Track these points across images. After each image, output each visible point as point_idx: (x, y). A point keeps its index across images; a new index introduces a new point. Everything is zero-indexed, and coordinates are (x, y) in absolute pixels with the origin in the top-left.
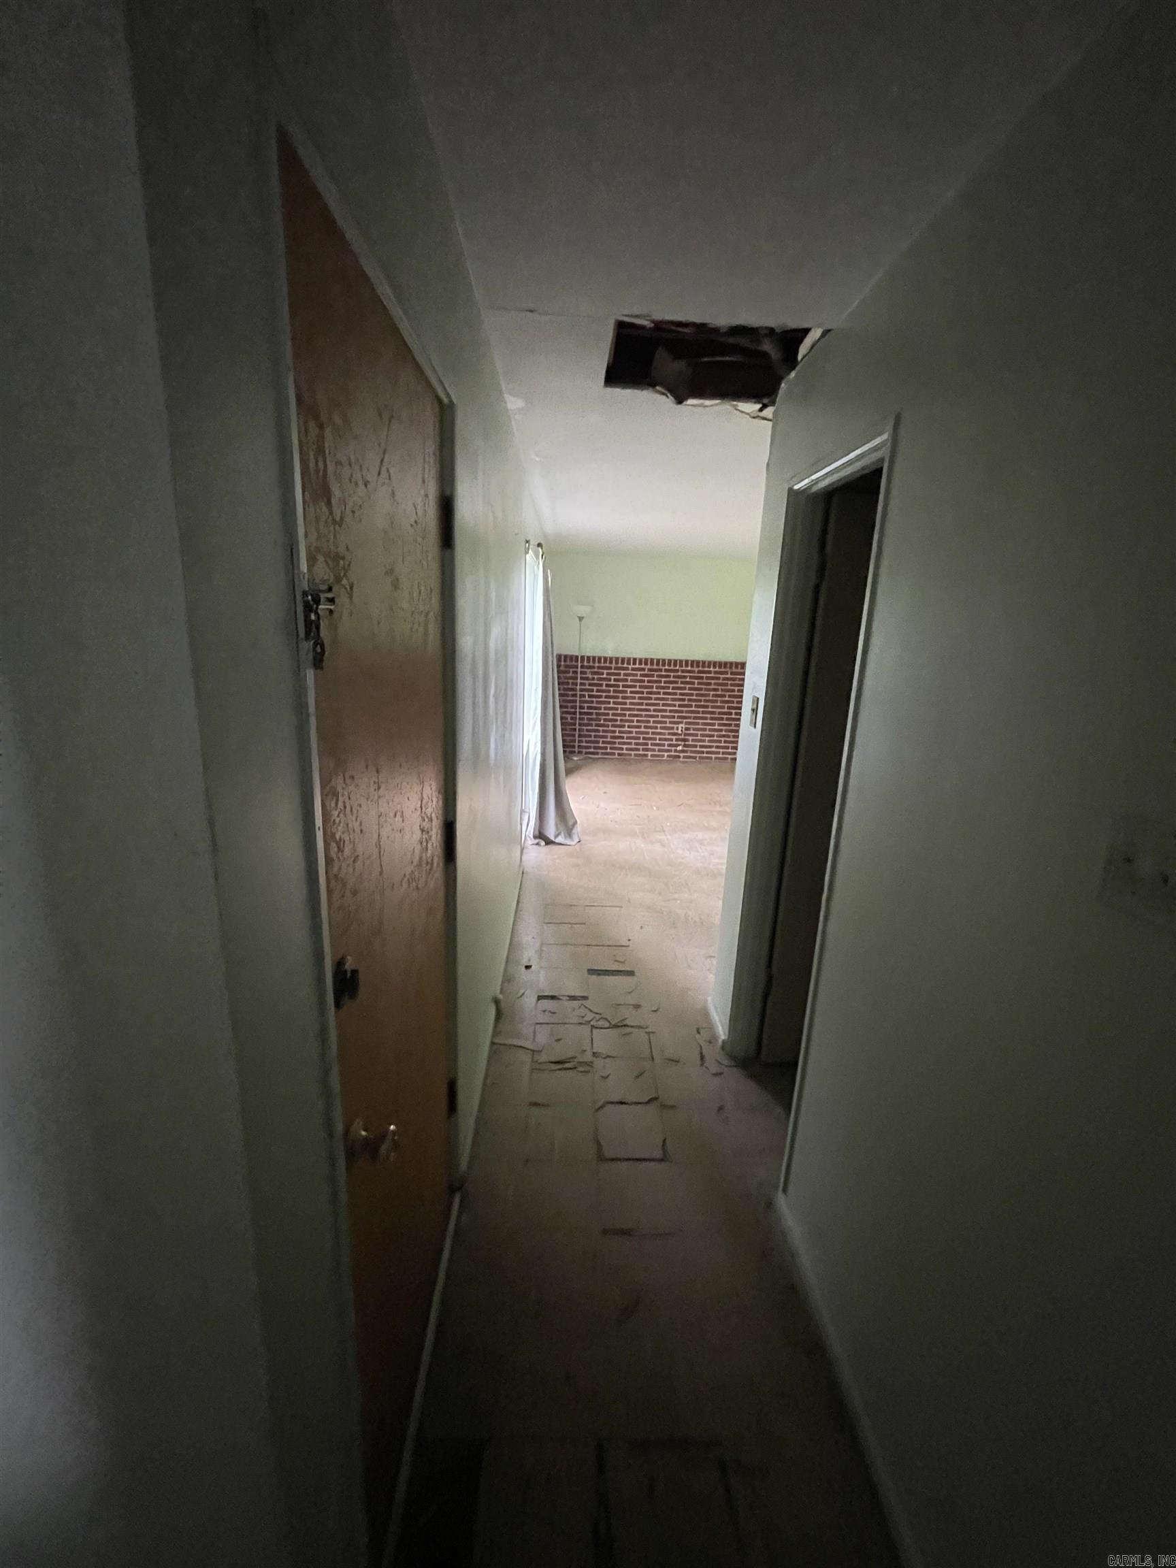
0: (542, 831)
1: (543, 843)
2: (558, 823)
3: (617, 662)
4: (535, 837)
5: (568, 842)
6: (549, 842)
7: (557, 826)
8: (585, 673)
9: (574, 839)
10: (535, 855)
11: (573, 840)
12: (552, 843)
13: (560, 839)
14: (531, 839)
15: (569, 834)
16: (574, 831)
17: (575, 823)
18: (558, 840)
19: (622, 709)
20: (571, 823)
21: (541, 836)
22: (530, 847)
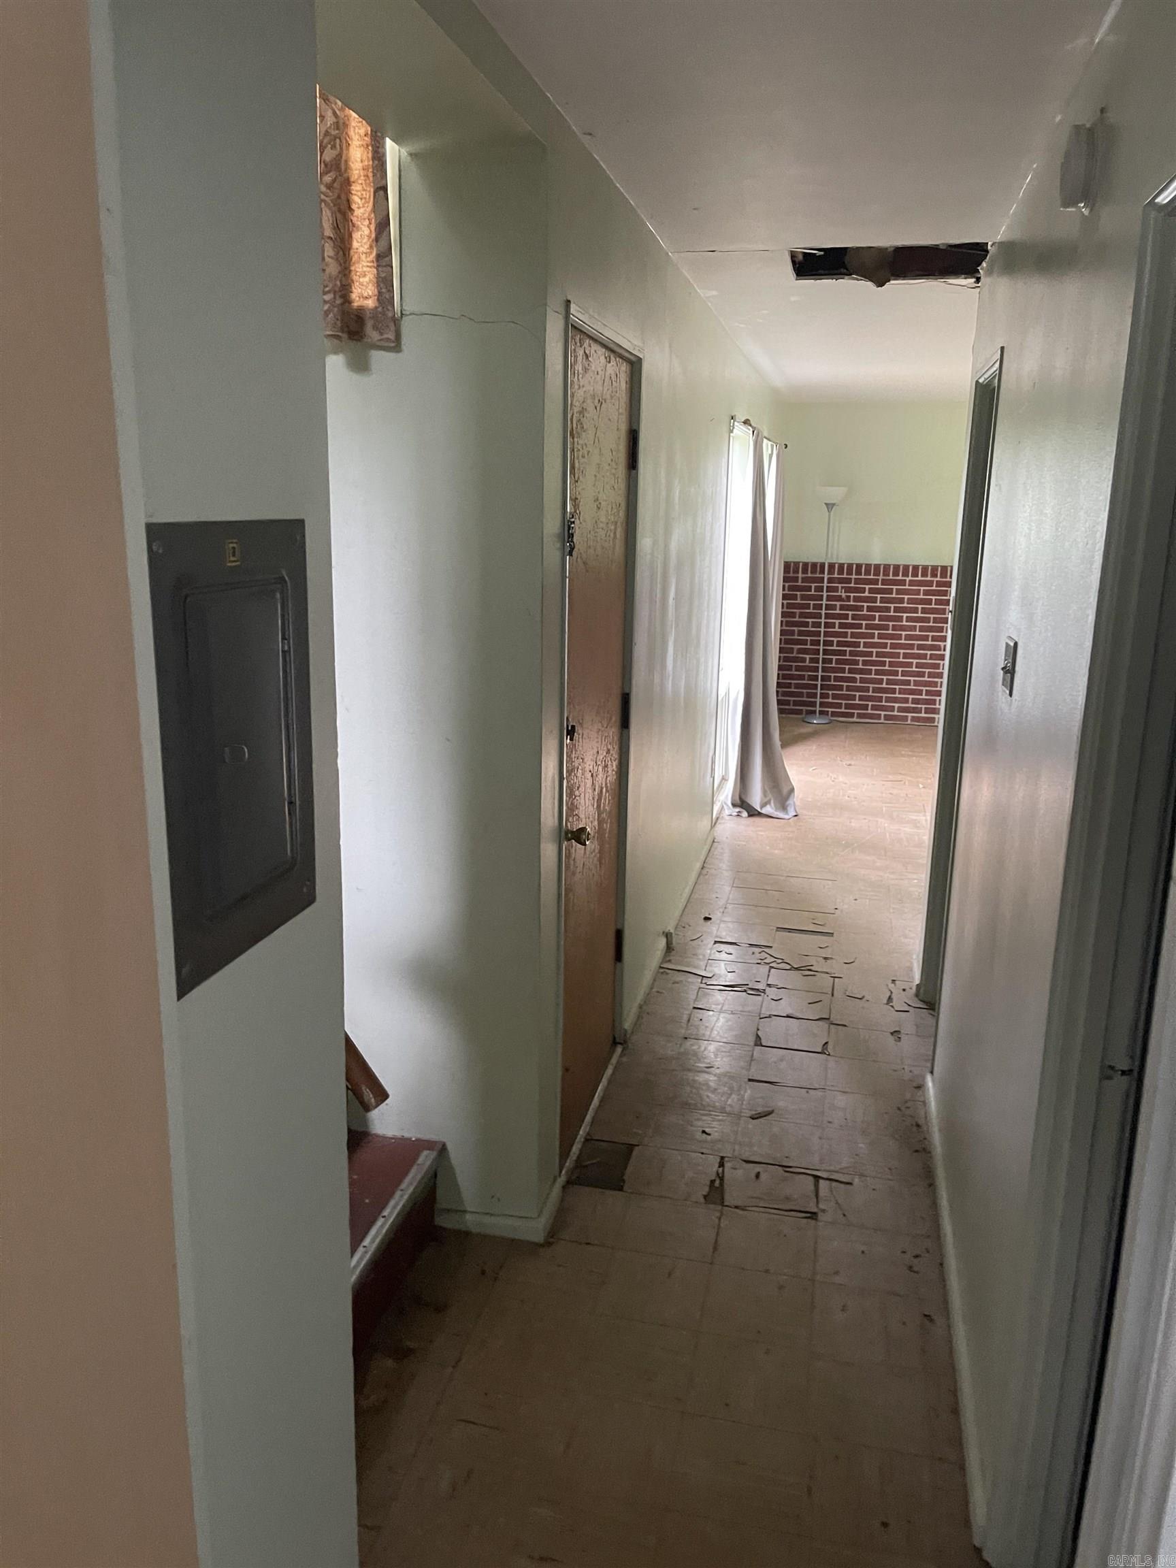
0: (743, 797)
1: (745, 814)
2: (767, 788)
3: (886, 573)
4: (734, 805)
5: (781, 815)
6: (753, 813)
7: (765, 793)
8: (836, 589)
9: (789, 812)
10: (732, 827)
11: (787, 813)
12: (759, 814)
13: (768, 810)
14: (729, 808)
15: (783, 807)
16: (790, 802)
17: (792, 790)
18: (764, 811)
19: (893, 646)
20: (785, 791)
21: (742, 803)
22: (727, 818)
